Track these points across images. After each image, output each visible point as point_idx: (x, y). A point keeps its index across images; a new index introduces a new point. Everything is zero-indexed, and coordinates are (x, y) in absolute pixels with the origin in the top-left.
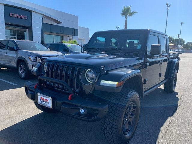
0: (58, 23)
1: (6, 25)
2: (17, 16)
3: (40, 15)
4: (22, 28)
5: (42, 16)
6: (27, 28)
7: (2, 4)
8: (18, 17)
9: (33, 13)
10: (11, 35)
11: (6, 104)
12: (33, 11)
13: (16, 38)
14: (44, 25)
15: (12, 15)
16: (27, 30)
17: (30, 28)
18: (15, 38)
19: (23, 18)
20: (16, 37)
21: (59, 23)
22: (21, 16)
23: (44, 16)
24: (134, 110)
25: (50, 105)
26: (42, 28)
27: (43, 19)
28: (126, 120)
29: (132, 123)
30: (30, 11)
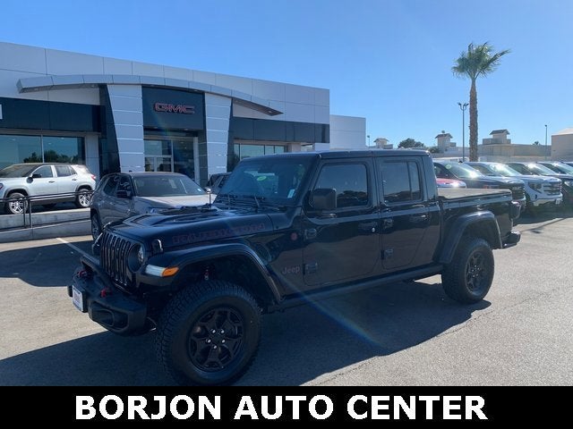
0: (271, 115)
1: (147, 132)
2: (171, 107)
3: (226, 99)
4: (184, 134)
5: (230, 101)
6: (195, 133)
8: (173, 111)
9: (207, 96)
12: (209, 93)
13: (172, 159)
14: (235, 123)
15: (160, 107)
16: (196, 139)
17: (201, 134)
18: (169, 161)
19: (184, 110)
20: (172, 157)
21: (275, 113)
22: (179, 107)
23: (234, 100)
24: (239, 325)
25: (81, 305)
26: (230, 131)
27: (232, 107)
28: (207, 343)
29: (232, 352)
30: (202, 93)
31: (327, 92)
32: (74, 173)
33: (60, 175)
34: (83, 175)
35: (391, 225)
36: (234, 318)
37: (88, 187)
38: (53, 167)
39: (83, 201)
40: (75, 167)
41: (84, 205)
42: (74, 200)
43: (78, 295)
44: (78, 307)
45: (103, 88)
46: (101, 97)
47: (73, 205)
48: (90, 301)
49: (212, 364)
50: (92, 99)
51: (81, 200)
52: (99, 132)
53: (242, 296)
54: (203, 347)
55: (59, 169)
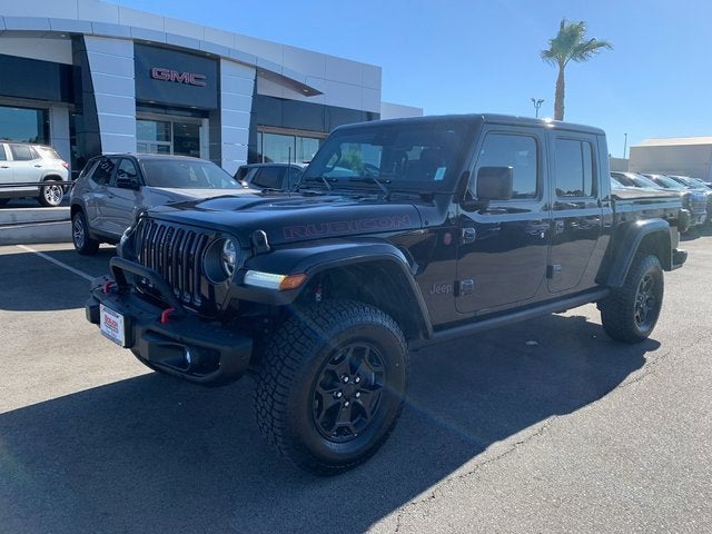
0: (307, 95)
1: (140, 108)
2: (175, 75)
3: (248, 68)
4: (190, 114)
5: (253, 72)
6: (204, 113)
7: (127, 39)
8: (176, 81)
9: (223, 64)
10: (158, 139)
11: (67, 346)
12: (225, 58)
13: (172, 148)
14: (260, 103)
15: (159, 73)
16: (206, 122)
17: (213, 114)
18: (167, 150)
19: (192, 80)
20: (171, 144)
21: (312, 92)
22: (185, 76)
23: (259, 71)
24: (378, 370)
25: (121, 336)
26: (253, 113)
27: (256, 81)
28: (337, 398)
29: (368, 411)
30: (216, 59)
31: (376, 72)
32: (37, 156)
33: (16, 158)
34: (50, 162)
35: (561, 230)
36: (373, 359)
37: (57, 178)
38: (6, 146)
39: (52, 197)
40: (38, 148)
41: (52, 202)
42: (38, 195)
43: (114, 320)
44: (113, 339)
45: (77, 40)
46: (74, 54)
47: (37, 202)
48: (139, 330)
49: (341, 430)
50: (62, 55)
51: (47, 196)
52: (70, 102)
53: (387, 325)
54: (330, 405)
55: (16, 149)
